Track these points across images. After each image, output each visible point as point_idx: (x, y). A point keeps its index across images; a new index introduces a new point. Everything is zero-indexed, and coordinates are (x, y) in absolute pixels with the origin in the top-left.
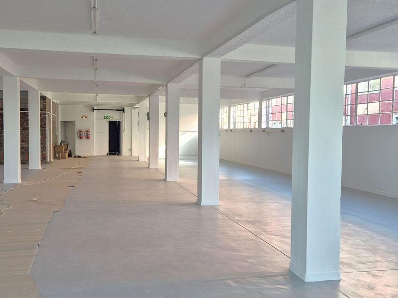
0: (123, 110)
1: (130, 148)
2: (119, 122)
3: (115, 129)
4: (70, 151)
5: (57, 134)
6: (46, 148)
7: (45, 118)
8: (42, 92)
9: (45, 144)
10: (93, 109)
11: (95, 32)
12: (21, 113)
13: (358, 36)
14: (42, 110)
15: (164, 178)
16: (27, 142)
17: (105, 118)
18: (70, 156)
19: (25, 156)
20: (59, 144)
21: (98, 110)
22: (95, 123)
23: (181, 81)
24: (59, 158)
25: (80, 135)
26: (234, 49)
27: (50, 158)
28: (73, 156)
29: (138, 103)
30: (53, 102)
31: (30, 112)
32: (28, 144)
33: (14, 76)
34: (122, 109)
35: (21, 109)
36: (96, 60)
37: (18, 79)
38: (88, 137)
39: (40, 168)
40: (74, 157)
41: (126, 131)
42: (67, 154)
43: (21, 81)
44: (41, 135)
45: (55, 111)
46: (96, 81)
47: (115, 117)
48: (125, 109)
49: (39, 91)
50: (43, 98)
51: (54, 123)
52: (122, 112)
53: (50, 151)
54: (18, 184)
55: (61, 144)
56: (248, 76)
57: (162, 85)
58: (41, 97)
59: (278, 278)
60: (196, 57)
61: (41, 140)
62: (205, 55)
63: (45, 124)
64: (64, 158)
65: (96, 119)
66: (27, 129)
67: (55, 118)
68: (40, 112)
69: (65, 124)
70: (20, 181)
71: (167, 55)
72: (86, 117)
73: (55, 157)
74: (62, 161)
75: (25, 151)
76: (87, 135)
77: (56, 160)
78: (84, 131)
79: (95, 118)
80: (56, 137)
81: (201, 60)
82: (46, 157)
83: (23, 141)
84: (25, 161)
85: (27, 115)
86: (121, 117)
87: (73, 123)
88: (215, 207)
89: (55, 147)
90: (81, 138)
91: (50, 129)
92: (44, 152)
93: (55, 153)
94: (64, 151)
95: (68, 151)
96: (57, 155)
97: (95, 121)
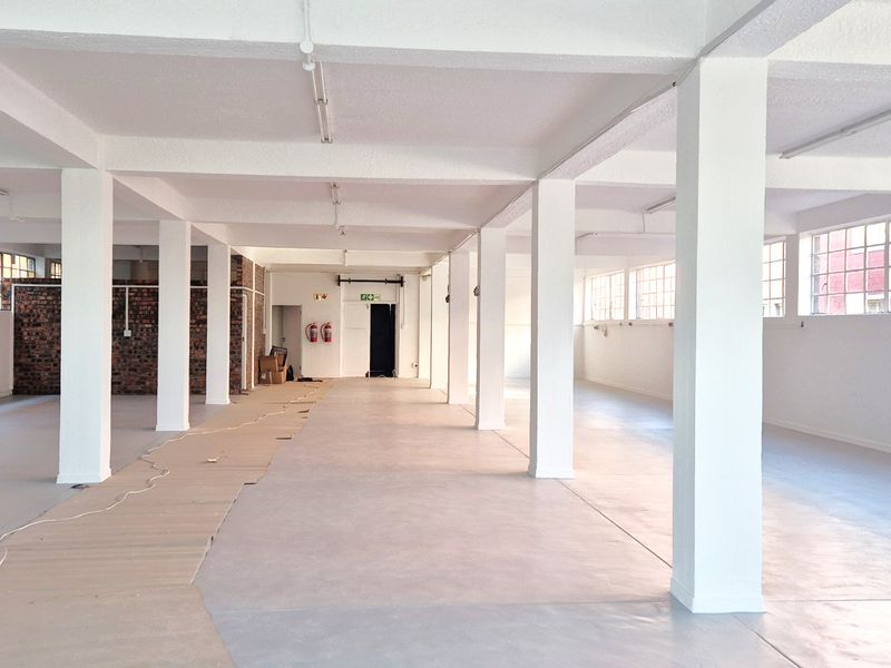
0: (401, 282)
1: (413, 360)
2: (393, 306)
3: (383, 322)
4: (290, 368)
5: (264, 332)
6: (240, 361)
7: (240, 300)
8: (234, 248)
9: (240, 353)
10: (339, 281)
11: (327, 139)
12: (192, 291)
13: (853, 133)
14: (233, 283)
15: (473, 424)
16: (204, 348)
17: (364, 297)
18: (290, 377)
19: (200, 379)
20: (268, 353)
21: (349, 281)
22: (342, 308)
23: (507, 223)
24: (266, 382)
25: (312, 334)
26: (595, 164)
27: (249, 383)
28: (296, 379)
29: (431, 267)
30: (258, 267)
31: (211, 289)
32: (205, 352)
33: (180, 220)
34: (398, 279)
35: (192, 283)
36: (335, 186)
37: (188, 224)
38: (327, 339)
39: (228, 402)
40: (299, 380)
41: (406, 326)
42: (284, 375)
43: (192, 227)
44: (231, 335)
45: (261, 286)
46: (337, 226)
47: (384, 296)
48: (405, 279)
49: (229, 247)
50: (237, 260)
51: (259, 309)
52: (398, 285)
53: (249, 367)
54: (182, 433)
55: (272, 353)
56: (651, 209)
57: (473, 232)
58: (232, 257)
59: (643, 606)
60: (525, 179)
61: (231, 344)
62: (541, 175)
63: (240, 313)
64: (277, 381)
65: (345, 301)
66: (205, 322)
67: (261, 299)
68: (229, 288)
69: (281, 311)
70: (186, 426)
71: (467, 177)
72: (324, 297)
73: (259, 381)
74: (272, 388)
75: (198, 368)
76: (326, 334)
77: (260, 387)
78: (319, 326)
79: (342, 298)
80: (261, 338)
81: (535, 183)
82: (240, 380)
83: (197, 348)
84: (198, 388)
85: (204, 294)
86: (397, 295)
87: (296, 309)
88: (565, 482)
89: (260, 358)
90: (312, 340)
91: (249, 321)
92: (237, 370)
93: (259, 371)
94: (278, 367)
95: (286, 368)
96: (264, 377)
97: (342, 304)
